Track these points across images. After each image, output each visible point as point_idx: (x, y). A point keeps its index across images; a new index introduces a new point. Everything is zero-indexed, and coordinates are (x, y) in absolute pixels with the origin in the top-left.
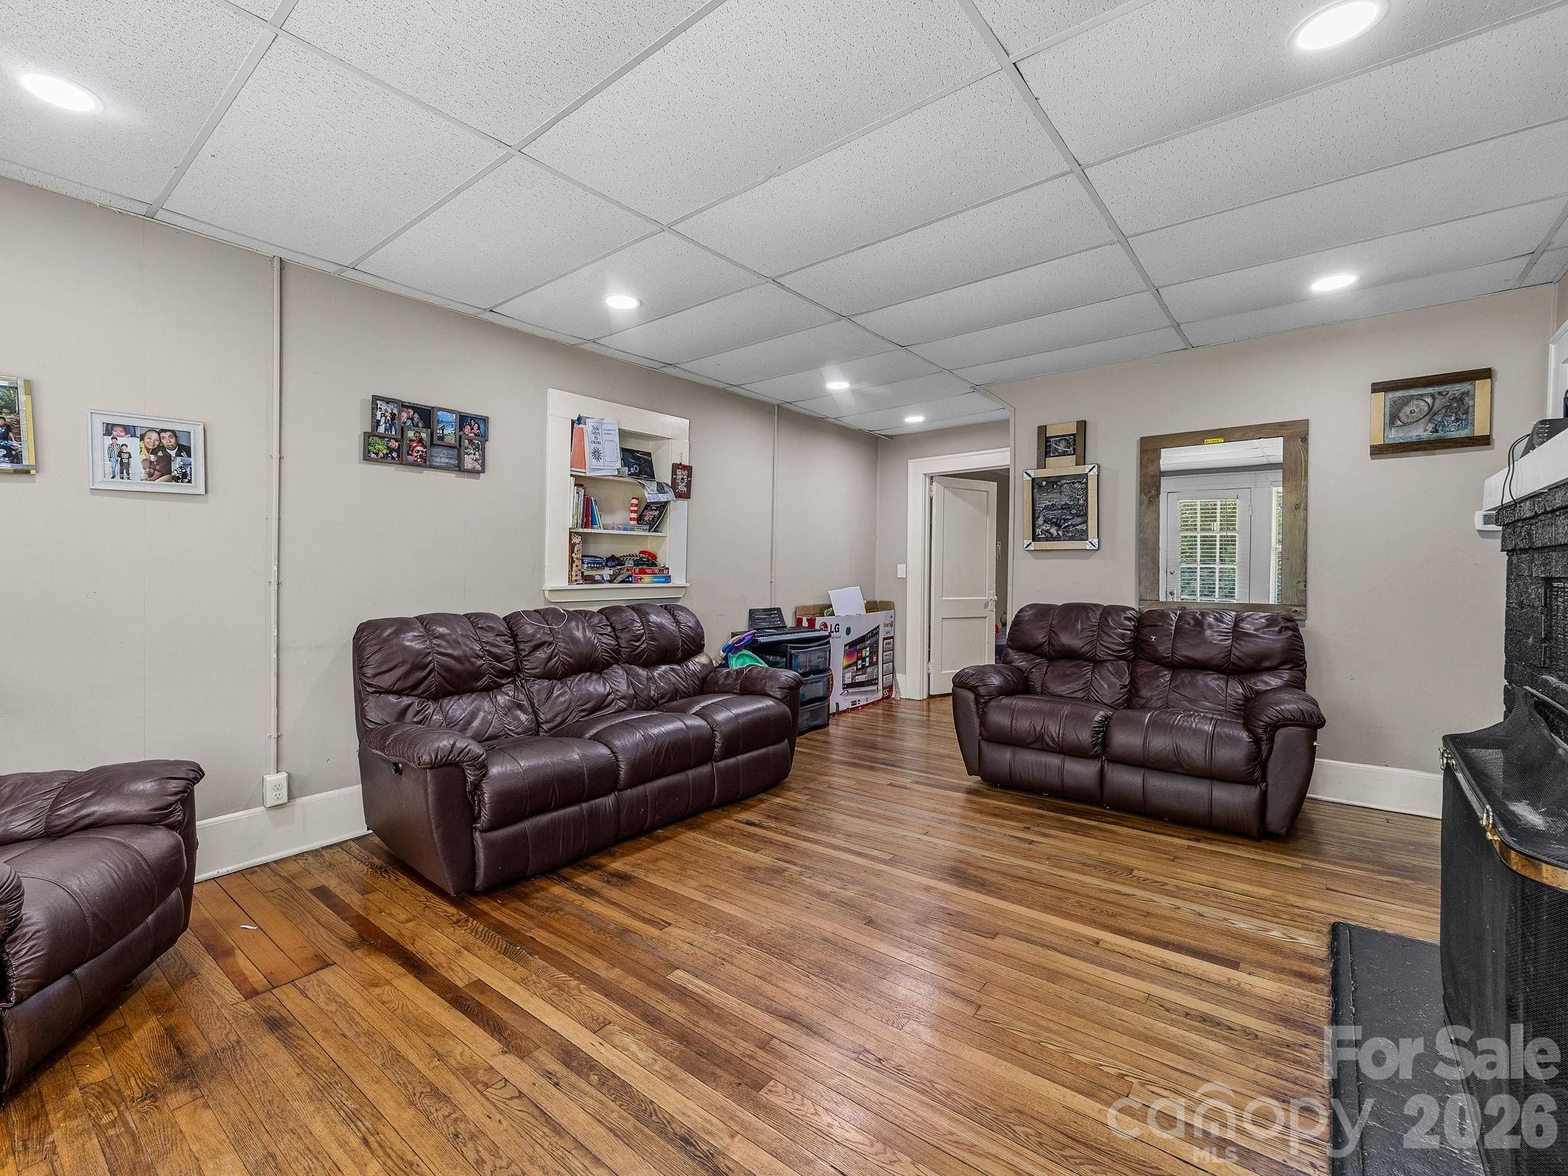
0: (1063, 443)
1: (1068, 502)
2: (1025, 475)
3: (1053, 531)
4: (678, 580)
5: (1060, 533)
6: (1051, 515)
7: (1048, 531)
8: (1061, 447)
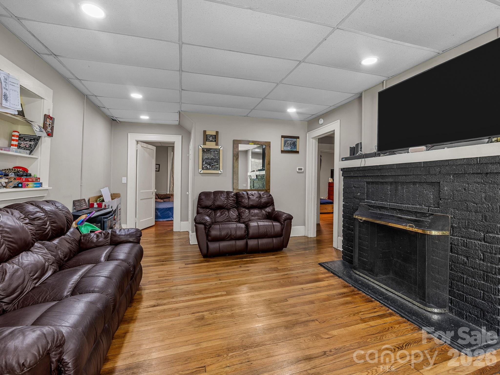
0: (211, 138)
1: (213, 157)
2: (200, 147)
3: (208, 167)
4: (45, 186)
5: (210, 167)
6: (208, 161)
7: (206, 167)
8: (211, 139)
